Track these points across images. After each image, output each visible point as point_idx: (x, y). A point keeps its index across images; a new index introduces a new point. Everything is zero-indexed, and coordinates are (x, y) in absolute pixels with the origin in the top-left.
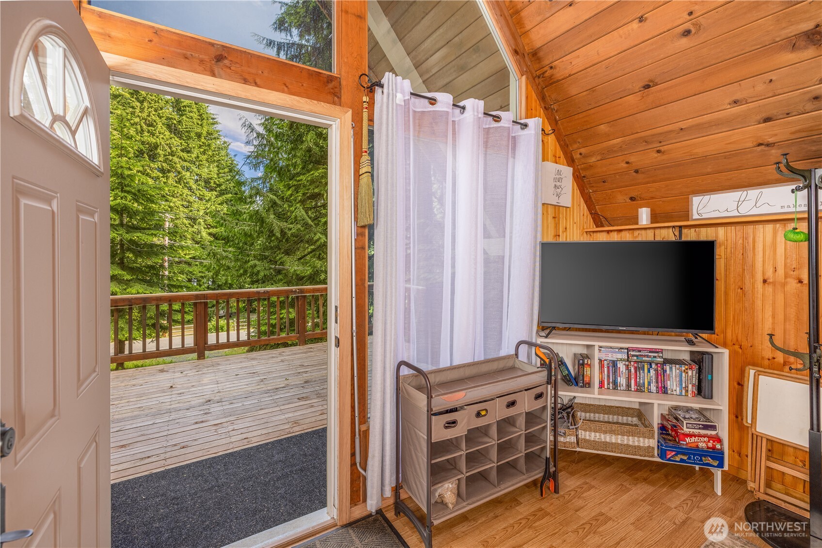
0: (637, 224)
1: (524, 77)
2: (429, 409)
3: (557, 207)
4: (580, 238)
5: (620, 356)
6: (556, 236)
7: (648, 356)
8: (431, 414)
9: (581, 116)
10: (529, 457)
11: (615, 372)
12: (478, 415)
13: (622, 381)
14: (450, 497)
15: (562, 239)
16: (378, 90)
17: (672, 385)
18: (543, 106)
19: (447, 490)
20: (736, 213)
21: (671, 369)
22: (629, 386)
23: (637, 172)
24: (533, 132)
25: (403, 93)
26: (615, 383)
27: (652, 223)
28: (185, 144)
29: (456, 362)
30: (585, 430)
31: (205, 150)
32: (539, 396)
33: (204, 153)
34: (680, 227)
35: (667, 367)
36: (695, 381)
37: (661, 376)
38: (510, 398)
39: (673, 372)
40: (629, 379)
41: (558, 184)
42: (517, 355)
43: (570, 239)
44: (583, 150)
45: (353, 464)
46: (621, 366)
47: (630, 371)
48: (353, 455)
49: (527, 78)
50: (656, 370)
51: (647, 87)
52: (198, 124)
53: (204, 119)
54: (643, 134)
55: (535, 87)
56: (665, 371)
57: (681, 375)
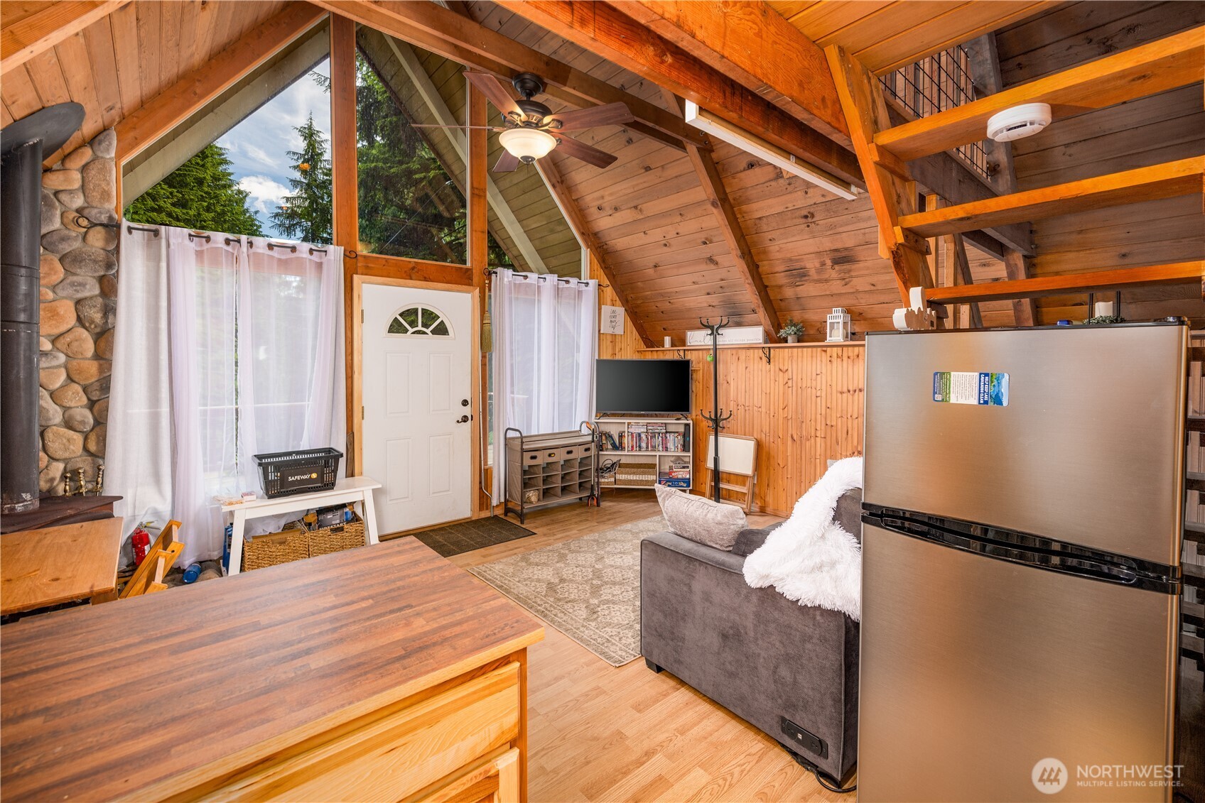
0: (663, 347)
1: (589, 250)
2: (522, 449)
3: (614, 336)
4: (632, 357)
5: (642, 430)
6: (613, 354)
7: (658, 429)
8: (523, 451)
9: (627, 275)
10: (581, 485)
11: (640, 439)
12: (550, 455)
13: (644, 445)
14: (534, 499)
15: (618, 357)
16: (493, 276)
17: (671, 445)
18: (603, 266)
19: (533, 495)
20: (703, 344)
21: (670, 436)
22: (647, 447)
23: (662, 312)
24: (592, 289)
25: (508, 277)
26: (640, 447)
27: (672, 347)
28: (178, 194)
29: (540, 433)
30: (619, 474)
31: (209, 204)
32: (587, 450)
33: (208, 210)
34: (684, 350)
35: (668, 435)
36: (681, 442)
37: (665, 441)
38: (569, 449)
39: (671, 437)
40: (647, 444)
41: (613, 319)
42: (580, 430)
43: (624, 358)
44: (632, 295)
45: (481, 488)
46: (643, 436)
47: (648, 439)
48: (480, 483)
49: (591, 250)
50: (662, 437)
51: (655, 266)
52: (198, 164)
53: (207, 157)
54: (660, 291)
55: (597, 254)
56: (666, 438)
57: (675, 440)
